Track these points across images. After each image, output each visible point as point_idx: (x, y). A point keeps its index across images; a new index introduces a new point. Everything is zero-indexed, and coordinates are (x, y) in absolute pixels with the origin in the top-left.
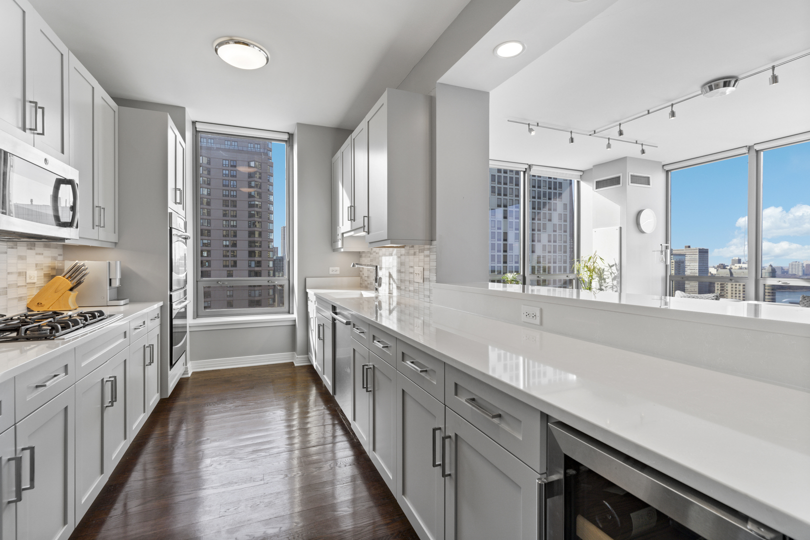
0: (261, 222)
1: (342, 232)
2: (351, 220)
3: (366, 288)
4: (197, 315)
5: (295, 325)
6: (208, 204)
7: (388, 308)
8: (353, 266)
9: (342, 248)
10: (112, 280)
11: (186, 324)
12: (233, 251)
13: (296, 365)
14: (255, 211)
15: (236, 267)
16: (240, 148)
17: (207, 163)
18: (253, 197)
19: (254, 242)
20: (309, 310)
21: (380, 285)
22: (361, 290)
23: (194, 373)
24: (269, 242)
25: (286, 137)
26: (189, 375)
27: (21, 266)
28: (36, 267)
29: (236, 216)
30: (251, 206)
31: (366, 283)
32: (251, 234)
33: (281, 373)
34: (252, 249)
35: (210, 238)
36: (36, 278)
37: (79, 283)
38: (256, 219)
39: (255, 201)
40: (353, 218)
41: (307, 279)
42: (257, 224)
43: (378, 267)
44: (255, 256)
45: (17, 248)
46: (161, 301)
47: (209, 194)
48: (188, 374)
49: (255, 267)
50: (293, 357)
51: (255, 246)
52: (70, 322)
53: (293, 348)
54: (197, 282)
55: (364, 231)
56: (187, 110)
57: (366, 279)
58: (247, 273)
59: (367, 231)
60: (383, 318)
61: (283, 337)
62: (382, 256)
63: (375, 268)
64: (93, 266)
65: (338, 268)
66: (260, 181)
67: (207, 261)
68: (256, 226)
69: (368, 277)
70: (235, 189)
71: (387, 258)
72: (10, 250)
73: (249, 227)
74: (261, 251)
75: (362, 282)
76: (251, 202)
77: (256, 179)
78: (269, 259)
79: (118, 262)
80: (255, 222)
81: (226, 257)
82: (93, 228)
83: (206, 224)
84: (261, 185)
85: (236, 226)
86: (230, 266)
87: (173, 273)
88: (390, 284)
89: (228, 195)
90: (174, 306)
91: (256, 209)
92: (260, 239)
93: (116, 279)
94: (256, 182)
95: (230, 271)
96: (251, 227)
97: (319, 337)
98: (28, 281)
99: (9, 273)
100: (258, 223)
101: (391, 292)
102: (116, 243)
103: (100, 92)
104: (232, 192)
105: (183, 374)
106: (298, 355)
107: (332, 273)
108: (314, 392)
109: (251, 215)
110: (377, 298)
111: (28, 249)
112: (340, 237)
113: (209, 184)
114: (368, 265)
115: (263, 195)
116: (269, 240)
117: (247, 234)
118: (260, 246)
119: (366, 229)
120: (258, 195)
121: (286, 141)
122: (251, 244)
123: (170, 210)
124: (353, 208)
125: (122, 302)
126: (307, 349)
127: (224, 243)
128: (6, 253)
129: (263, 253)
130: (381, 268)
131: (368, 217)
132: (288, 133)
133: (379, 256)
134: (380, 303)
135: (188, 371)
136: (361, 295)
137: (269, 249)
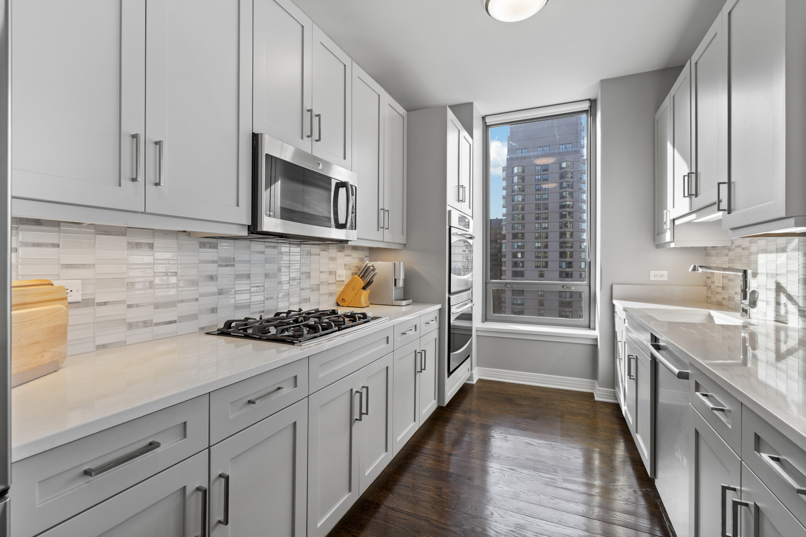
0: (572, 222)
1: (672, 217)
2: (690, 195)
3: (720, 306)
4: (485, 319)
5: (596, 346)
6: (523, 209)
7: (772, 346)
8: (694, 269)
9: (673, 242)
10: (397, 280)
11: (472, 327)
12: (545, 253)
13: (596, 399)
14: (566, 212)
15: (547, 267)
16: (552, 151)
17: (522, 171)
18: (564, 197)
19: (565, 243)
20: (617, 329)
21: (753, 304)
22: (707, 308)
23: (480, 381)
24: (581, 242)
25: (586, 106)
26: (474, 382)
27: (332, 266)
28: (345, 267)
29: (547, 219)
30: (563, 207)
31: (719, 297)
32: (563, 235)
33: (574, 405)
34: (563, 250)
35: (523, 241)
36: (344, 277)
37: (369, 284)
38: (568, 219)
39: (566, 201)
40: (694, 192)
41: (613, 285)
42: (568, 224)
43: (749, 272)
44: (566, 257)
45: (328, 251)
46: (440, 304)
47: (523, 200)
48: (473, 380)
49: (566, 268)
50: (593, 387)
51: (567, 247)
52: (332, 323)
53: (593, 374)
54: (486, 284)
55: (719, 210)
56: (476, 105)
57: (720, 290)
58: (557, 274)
59: (726, 208)
60: (760, 364)
61: (581, 358)
62: (758, 253)
63: (741, 274)
64: (382, 267)
65: (665, 273)
66: (572, 180)
67: (522, 262)
68: (567, 226)
69: (723, 288)
70: (547, 192)
71: (772, 256)
72: (322, 253)
73: (561, 228)
74: (572, 252)
75: (709, 295)
76: (562, 202)
77: (567, 179)
78: (580, 260)
79: (402, 263)
80: (567, 223)
81: (538, 258)
82: (378, 230)
83: (521, 228)
84: (572, 185)
85: (547, 228)
86: (541, 267)
87: (452, 274)
88: (778, 303)
89: (540, 199)
90: (453, 310)
91: (568, 210)
92: (571, 240)
93: (399, 279)
94: (567, 182)
95: (541, 271)
96: (562, 228)
97: (629, 374)
98: (338, 279)
99: (321, 272)
100: (570, 223)
101: (782, 319)
102: (405, 244)
103: (387, 98)
104: (544, 195)
105: (468, 380)
106: (600, 387)
107: (656, 279)
108: (620, 450)
109: (562, 216)
110: (745, 327)
111: (339, 251)
112: (668, 225)
113: (523, 191)
114: (724, 269)
115: (574, 194)
116: (581, 240)
117: (558, 235)
118: (572, 247)
119: (724, 205)
120: (569, 196)
121: (586, 111)
122: (563, 244)
123: (448, 208)
124: (693, 176)
125: (404, 303)
126: (613, 382)
127: (537, 245)
128: (319, 255)
129: (574, 253)
130: (755, 275)
131: (729, 183)
132: (589, 100)
133: (750, 254)
134: (753, 336)
135: (473, 377)
136: (710, 317)
137: (580, 250)
